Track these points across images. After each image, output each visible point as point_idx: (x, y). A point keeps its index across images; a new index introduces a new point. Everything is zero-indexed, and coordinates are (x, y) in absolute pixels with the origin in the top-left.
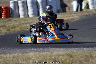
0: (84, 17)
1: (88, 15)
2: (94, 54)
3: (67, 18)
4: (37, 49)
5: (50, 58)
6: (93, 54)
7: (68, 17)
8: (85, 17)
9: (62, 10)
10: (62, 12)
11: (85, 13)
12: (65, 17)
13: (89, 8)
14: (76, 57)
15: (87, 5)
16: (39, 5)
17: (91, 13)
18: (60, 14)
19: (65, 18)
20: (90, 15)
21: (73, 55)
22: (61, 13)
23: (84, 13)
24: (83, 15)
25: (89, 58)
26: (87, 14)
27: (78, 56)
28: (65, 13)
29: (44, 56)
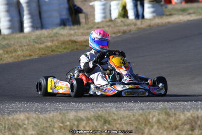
0: (119, 34)
1: (128, 31)
2: (153, 118)
3: (84, 37)
4: (28, 104)
5: (61, 125)
6: (151, 116)
7: (85, 35)
8: (120, 36)
9: (70, 19)
10: (71, 23)
11: (121, 26)
12: (78, 35)
13: (127, 17)
14: (116, 124)
15: (124, 10)
16: (23, 8)
17: (133, 28)
18: (68, 27)
19: (80, 37)
20: (132, 32)
21: (110, 119)
22: (70, 25)
23: (117, 26)
24: (117, 31)
25: (143, 125)
26: (125, 28)
27: (119, 121)
28: (79, 26)
29: (48, 120)
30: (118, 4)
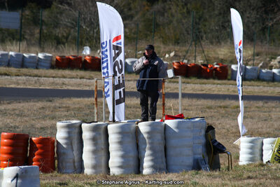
30: (273, 143)
